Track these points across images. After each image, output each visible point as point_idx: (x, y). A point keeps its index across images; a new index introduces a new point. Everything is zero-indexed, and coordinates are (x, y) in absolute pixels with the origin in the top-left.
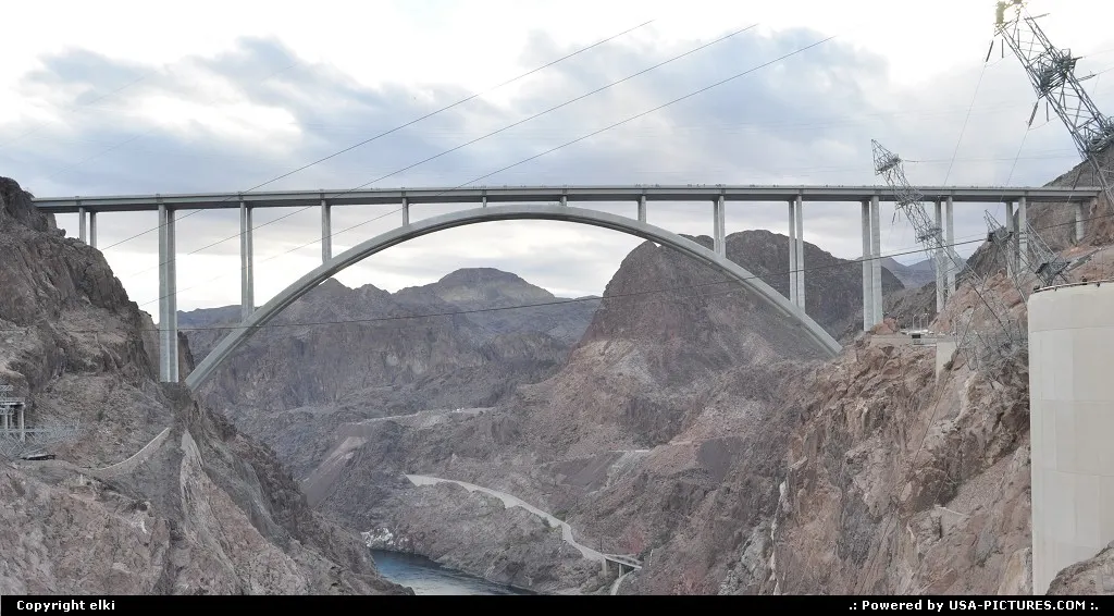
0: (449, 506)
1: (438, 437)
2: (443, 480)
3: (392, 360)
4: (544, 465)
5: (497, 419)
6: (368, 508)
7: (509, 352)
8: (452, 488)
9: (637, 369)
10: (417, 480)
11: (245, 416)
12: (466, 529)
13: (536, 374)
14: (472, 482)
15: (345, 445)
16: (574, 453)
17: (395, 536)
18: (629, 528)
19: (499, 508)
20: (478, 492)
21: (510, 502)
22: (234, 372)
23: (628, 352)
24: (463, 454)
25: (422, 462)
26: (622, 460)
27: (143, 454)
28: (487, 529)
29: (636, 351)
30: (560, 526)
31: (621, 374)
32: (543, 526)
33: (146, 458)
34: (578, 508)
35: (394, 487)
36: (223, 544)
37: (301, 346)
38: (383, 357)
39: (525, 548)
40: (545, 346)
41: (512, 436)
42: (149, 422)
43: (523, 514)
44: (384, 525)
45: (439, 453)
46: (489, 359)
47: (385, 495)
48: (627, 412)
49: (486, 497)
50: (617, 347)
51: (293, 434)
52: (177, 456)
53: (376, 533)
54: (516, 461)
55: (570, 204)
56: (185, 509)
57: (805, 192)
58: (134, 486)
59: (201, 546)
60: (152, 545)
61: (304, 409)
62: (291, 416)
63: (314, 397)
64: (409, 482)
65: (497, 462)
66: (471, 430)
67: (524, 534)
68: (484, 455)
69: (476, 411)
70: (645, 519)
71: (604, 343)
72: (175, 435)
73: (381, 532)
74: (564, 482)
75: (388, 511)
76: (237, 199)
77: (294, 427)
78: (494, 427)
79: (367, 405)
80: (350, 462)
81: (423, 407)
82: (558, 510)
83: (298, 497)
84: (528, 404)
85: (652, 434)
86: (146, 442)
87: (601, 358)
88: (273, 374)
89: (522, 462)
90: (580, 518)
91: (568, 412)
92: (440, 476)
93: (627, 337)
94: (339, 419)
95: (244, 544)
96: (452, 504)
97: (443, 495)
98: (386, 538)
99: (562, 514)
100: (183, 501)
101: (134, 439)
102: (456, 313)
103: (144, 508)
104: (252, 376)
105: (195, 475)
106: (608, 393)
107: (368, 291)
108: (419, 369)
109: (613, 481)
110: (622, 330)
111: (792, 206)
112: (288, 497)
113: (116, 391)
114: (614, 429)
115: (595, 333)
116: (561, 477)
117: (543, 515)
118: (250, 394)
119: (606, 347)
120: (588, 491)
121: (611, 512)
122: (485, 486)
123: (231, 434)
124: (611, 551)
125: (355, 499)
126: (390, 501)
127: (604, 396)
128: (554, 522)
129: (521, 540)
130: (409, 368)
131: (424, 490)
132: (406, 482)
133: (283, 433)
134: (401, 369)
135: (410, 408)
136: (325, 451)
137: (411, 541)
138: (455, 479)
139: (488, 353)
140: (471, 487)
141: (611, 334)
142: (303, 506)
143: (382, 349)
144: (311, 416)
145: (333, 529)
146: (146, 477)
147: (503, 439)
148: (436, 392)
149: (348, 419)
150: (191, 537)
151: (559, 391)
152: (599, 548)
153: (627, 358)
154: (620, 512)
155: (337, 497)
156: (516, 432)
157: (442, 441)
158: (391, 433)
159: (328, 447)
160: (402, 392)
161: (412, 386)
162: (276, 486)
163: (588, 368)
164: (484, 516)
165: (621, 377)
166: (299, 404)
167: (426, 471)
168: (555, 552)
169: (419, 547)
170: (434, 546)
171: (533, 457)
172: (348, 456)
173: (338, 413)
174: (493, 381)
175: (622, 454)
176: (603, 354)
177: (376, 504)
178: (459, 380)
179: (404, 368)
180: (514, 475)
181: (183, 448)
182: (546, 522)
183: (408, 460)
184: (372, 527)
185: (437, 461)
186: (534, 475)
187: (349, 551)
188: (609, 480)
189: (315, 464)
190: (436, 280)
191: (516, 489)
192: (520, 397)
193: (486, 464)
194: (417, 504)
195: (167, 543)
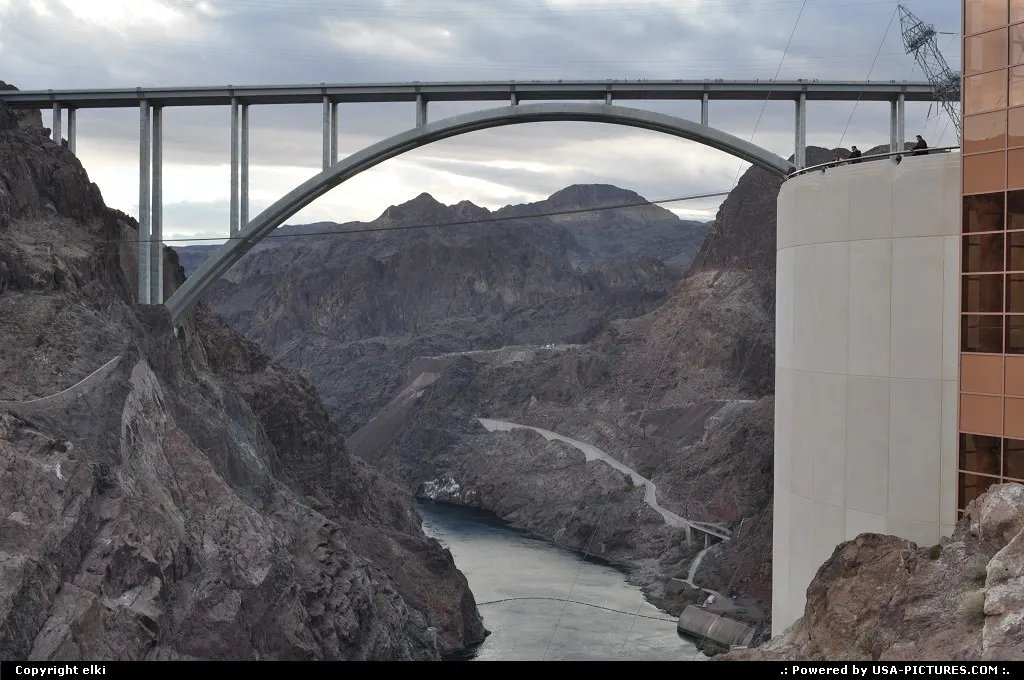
0: (524, 456)
1: (517, 377)
2: (517, 426)
3: (481, 287)
4: (634, 413)
5: (585, 357)
6: (434, 455)
7: (616, 281)
8: (529, 435)
9: (749, 304)
10: (490, 424)
11: (312, 345)
12: (540, 483)
13: (640, 306)
14: (553, 430)
15: (417, 383)
16: (671, 401)
17: (462, 488)
18: (721, 492)
19: (579, 459)
20: (557, 441)
21: (592, 454)
22: (307, 296)
23: (741, 284)
24: (543, 397)
25: (497, 405)
26: (723, 410)
27: (83, 386)
28: (562, 484)
29: (750, 284)
30: (644, 486)
31: (729, 310)
32: (625, 484)
33: (86, 391)
34: (667, 464)
35: (464, 432)
36: (174, 494)
37: (380, 268)
38: (471, 282)
39: (601, 509)
40: (657, 275)
41: (600, 378)
42: (98, 349)
43: (604, 468)
44: (449, 474)
45: (515, 396)
46: (591, 289)
47: (453, 441)
48: (734, 353)
49: (564, 447)
50: (727, 278)
51: (362, 366)
52: (122, 390)
53: (442, 483)
54: (603, 407)
55: (616, 103)
56: (124, 450)
57: (909, 90)
58: (65, 423)
59: (139, 494)
60: (68, 494)
61: (380, 339)
62: (362, 347)
63: (394, 326)
64: (481, 426)
65: (582, 407)
66: (554, 370)
67: (603, 493)
68: (567, 399)
69: (563, 348)
70: (740, 481)
71: (714, 273)
72: (126, 366)
73: (446, 482)
74: (655, 433)
75: (455, 458)
76: (227, 94)
77: (363, 360)
78: (580, 367)
79: (448, 336)
80: (419, 401)
81: (511, 341)
82: (643, 467)
83: (334, 440)
84: (621, 341)
85: (762, 381)
86: (88, 373)
87: (708, 291)
88: (348, 299)
89: (608, 407)
90: (666, 477)
91: (667, 353)
92: (517, 421)
93: (741, 267)
94: (413, 353)
95: (202, 494)
96: (527, 455)
97: (517, 444)
98: (452, 489)
99: (648, 472)
100: (123, 442)
101: (76, 367)
102: (563, 236)
103: (63, 449)
104: (325, 300)
105: (146, 412)
106: (713, 333)
107: (465, 207)
108: (510, 297)
109: (710, 436)
110: (736, 258)
111: (894, 107)
112: (322, 439)
113: (65, 312)
114: (717, 374)
115: (704, 262)
116: (651, 428)
117: (626, 470)
118: (323, 321)
119: (716, 279)
120: (682, 445)
121: (703, 471)
122: (566, 434)
123: (260, 364)
124: (699, 518)
125: (421, 444)
126: (457, 448)
127: (709, 335)
128: (638, 480)
129: (599, 498)
130: (500, 296)
131: (497, 436)
132: (478, 426)
133: (352, 365)
134: (489, 297)
135: (493, 341)
136: (394, 387)
137: (479, 494)
138: (532, 425)
139: (591, 281)
140: (549, 435)
141: (722, 263)
142: (339, 449)
143: (470, 274)
144: (384, 348)
145: (375, 478)
146: (81, 413)
147: (590, 381)
148: (525, 325)
149: (423, 353)
150: (125, 483)
151: (660, 327)
152: (685, 515)
153: (740, 290)
154: (713, 472)
155: (403, 439)
156: (606, 374)
157: (520, 382)
158: (464, 370)
159: (400, 383)
160: (487, 324)
161: (499, 317)
162: (307, 426)
163: (693, 302)
164: (561, 470)
165: (729, 314)
166: (375, 334)
167: (502, 415)
168: (633, 516)
169: (487, 500)
170: (502, 501)
171: (622, 403)
172: (419, 395)
173: (412, 345)
174: (591, 314)
175: (724, 404)
176: (711, 286)
177: (443, 450)
178: (552, 312)
179: (494, 296)
180: (599, 424)
181: (132, 380)
182: (628, 479)
183: (482, 401)
184: (437, 476)
185: (514, 404)
186: (621, 424)
187: (391, 503)
188: (706, 435)
189: (383, 402)
190: (545, 197)
191: (600, 441)
192: (613, 333)
193: (569, 409)
194: (489, 453)
195: (88, 492)
